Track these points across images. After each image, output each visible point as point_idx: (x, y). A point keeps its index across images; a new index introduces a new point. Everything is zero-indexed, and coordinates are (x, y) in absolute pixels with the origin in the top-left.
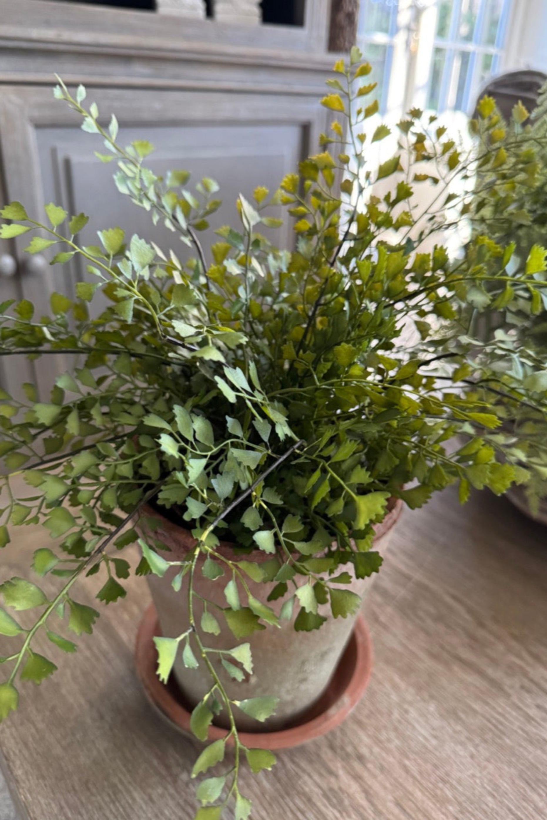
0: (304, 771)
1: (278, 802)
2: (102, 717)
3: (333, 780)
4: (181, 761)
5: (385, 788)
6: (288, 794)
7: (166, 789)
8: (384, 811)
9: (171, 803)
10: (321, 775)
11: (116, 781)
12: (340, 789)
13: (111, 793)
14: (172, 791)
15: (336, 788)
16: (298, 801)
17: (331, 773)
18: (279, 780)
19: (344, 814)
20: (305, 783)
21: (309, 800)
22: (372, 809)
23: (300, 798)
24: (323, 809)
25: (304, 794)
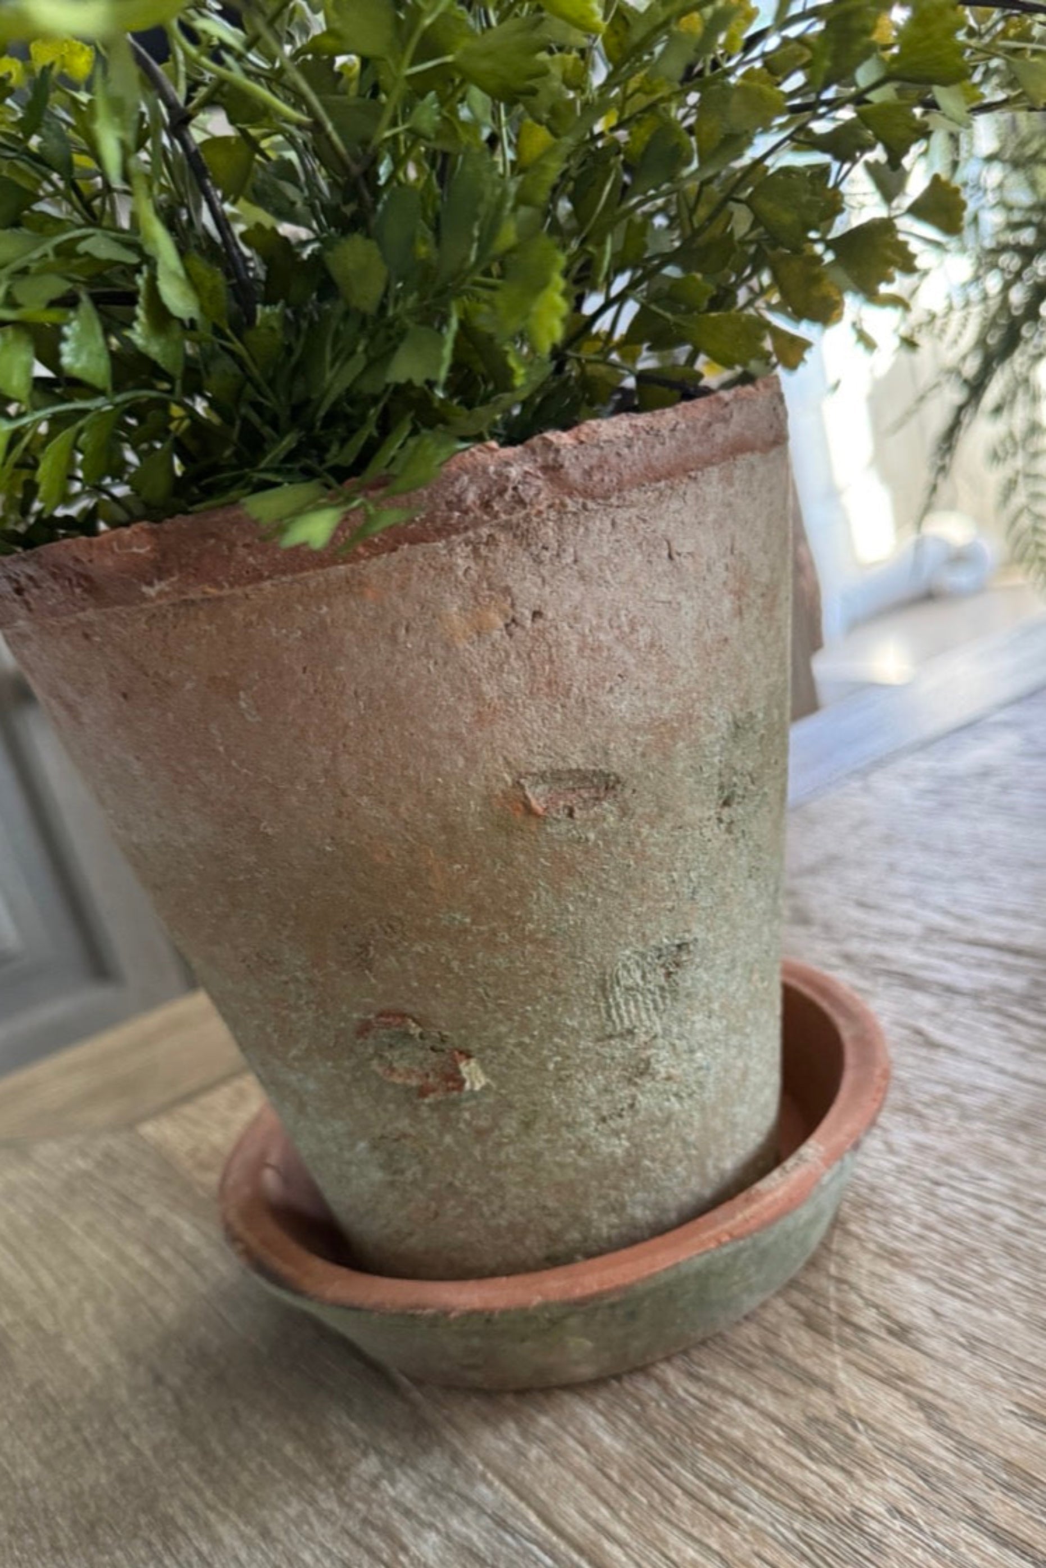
0: (726, 1392)
1: (648, 1479)
2: (159, 1380)
3: (819, 1399)
4: (360, 1434)
5: (987, 1387)
6: (677, 1454)
7: (313, 1502)
8: (989, 1442)
9: (323, 1532)
10: (778, 1392)
11: (174, 1509)
12: (845, 1415)
13: (154, 1538)
14: (328, 1503)
15: (830, 1414)
16: (708, 1466)
17: (811, 1381)
18: (650, 1428)
19: (858, 1472)
20: (731, 1420)
21: (746, 1458)
22: (950, 1443)
23: (716, 1459)
24: (791, 1471)
25: (731, 1446)
